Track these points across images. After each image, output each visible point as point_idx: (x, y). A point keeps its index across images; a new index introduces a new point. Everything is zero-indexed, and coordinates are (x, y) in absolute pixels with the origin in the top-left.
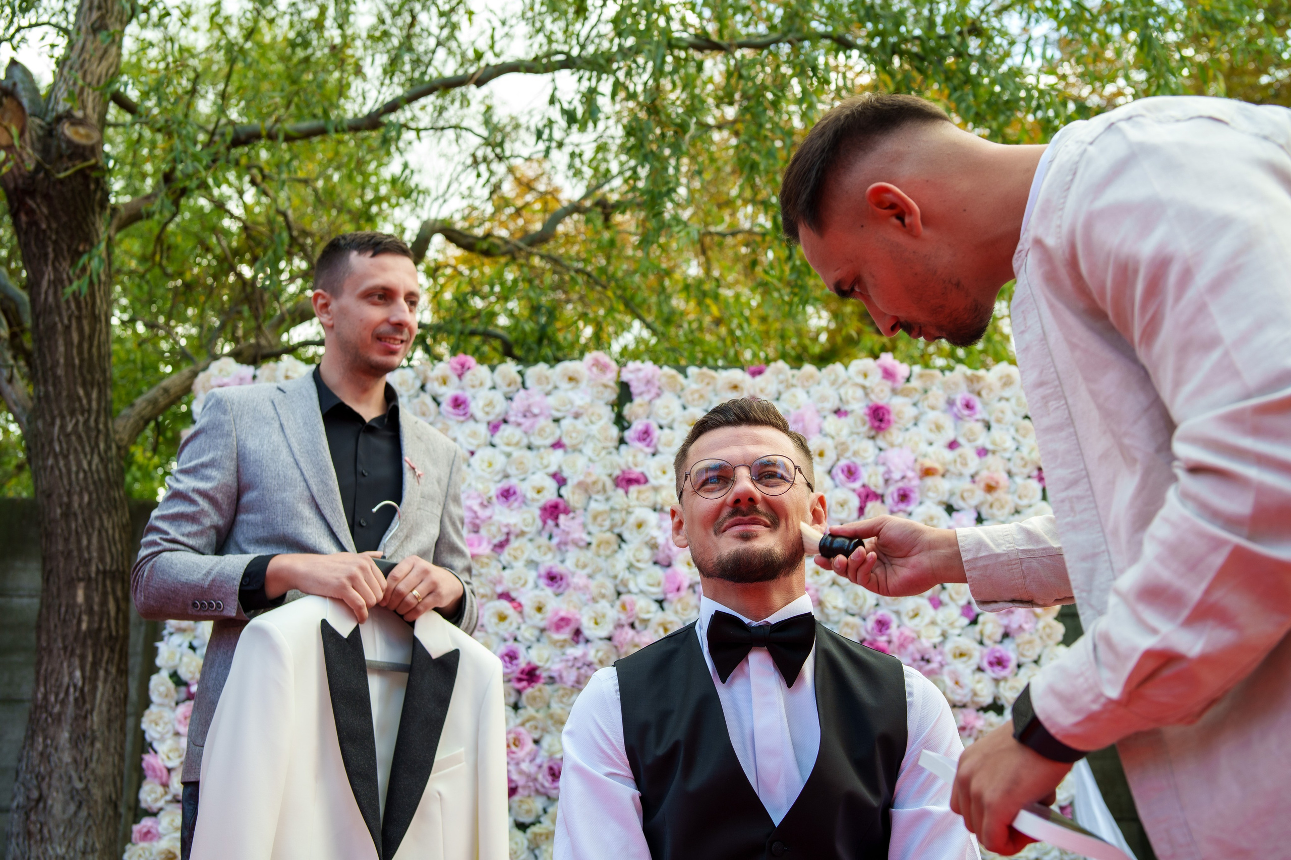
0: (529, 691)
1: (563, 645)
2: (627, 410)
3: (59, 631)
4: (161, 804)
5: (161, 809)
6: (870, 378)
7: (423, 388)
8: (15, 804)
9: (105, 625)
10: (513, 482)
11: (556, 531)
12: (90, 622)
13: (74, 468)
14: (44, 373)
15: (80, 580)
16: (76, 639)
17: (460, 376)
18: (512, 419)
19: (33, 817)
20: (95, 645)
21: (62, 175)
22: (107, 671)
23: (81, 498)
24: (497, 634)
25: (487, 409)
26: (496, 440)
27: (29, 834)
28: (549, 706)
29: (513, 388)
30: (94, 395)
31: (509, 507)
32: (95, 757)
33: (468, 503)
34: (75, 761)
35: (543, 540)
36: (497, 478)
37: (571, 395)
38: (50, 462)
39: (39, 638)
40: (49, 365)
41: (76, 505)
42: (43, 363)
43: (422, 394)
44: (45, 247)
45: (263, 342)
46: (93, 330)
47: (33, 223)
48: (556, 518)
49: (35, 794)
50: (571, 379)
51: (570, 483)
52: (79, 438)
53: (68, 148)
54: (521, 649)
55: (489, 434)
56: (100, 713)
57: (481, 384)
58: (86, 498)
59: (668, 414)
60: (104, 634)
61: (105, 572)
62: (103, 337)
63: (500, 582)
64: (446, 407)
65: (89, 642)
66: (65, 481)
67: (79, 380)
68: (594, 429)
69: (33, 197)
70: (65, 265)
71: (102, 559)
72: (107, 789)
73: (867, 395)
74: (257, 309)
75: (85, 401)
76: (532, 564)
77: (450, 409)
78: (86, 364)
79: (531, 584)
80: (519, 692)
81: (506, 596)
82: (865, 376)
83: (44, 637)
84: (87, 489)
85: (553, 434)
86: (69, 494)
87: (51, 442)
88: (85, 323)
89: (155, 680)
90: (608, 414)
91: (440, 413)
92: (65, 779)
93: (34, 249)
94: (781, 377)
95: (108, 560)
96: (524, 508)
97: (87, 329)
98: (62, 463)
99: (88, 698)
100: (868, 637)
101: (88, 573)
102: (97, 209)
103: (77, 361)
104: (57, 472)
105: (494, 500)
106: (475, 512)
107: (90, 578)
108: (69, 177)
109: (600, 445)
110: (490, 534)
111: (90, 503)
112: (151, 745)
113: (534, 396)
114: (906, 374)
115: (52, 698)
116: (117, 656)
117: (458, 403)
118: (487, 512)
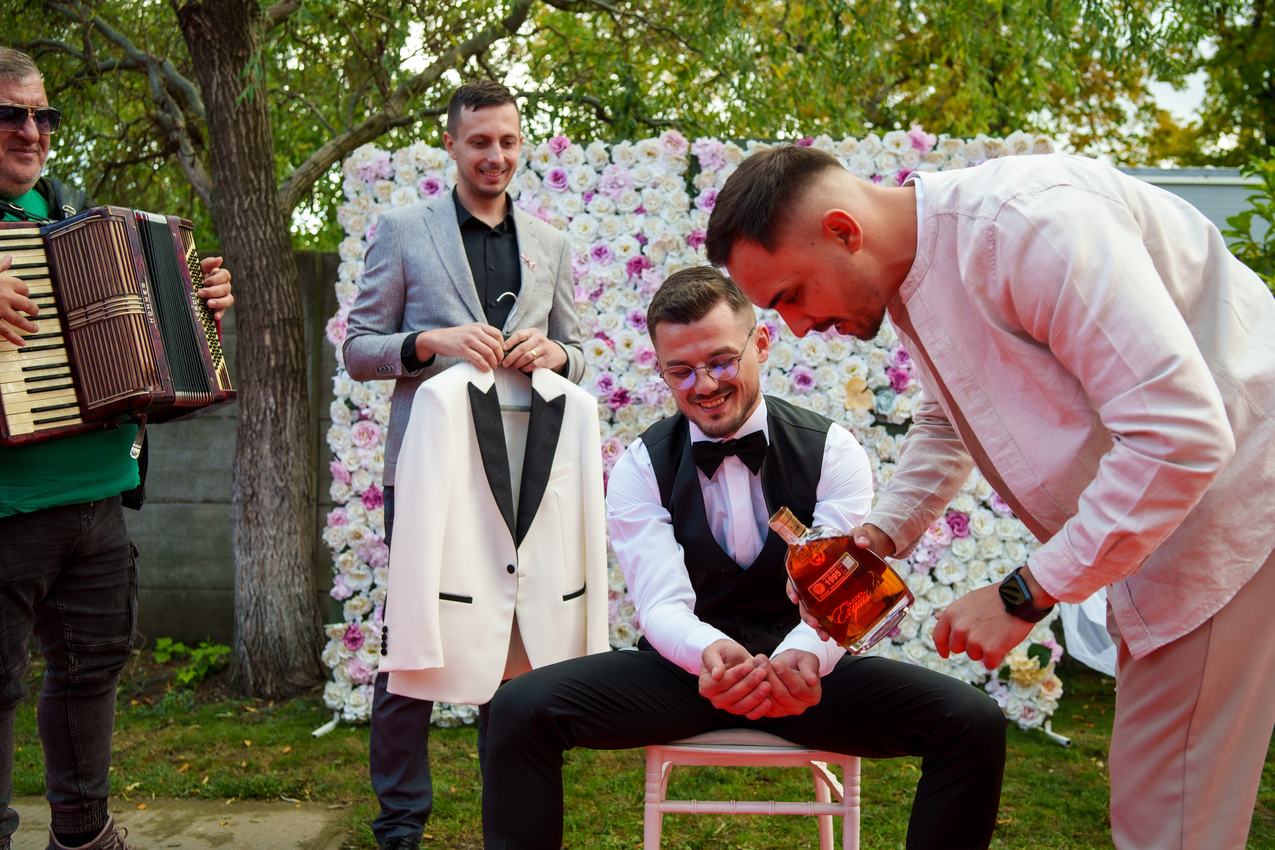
0: (621, 409)
1: (647, 373)
2: (696, 180)
3: (254, 367)
4: (347, 498)
5: (347, 502)
6: (901, 147)
7: (528, 164)
8: (235, 499)
9: (288, 361)
10: (604, 242)
11: (639, 282)
12: (277, 360)
13: (253, 238)
14: (221, 160)
15: (266, 327)
16: (267, 373)
17: (558, 154)
18: (602, 190)
19: (250, 508)
20: (282, 377)
22: (292, 397)
23: (261, 262)
24: (595, 365)
25: (581, 182)
26: (590, 207)
27: (248, 521)
28: (637, 421)
29: (602, 163)
30: (263, 177)
31: (602, 263)
32: (290, 463)
34: (276, 466)
35: (630, 290)
36: (591, 239)
37: (649, 167)
38: (234, 233)
40: (225, 154)
41: (257, 268)
42: (220, 152)
43: (528, 171)
44: (212, 55)
45: (390, 113)
46: (256, 122)
47: (200, 35)
48: (640, 272)
49: (249, 491)
50: (649, 154)
51: (650, 242)
52: (254, 212)
54: (614, 377)
55: (583, 203)
56: (291, 429)
57: (576, 160)
58: (265, 262)
60: (288, 369)
61: (284, 320)
62: (264, 128)
63: (596, 324)
64: (548, 181)
65: (278, 375)
66: (247, 249)
67: (250, 165)
68: (669, 197)
69: (198, 14)
70: (229, 69)
71: (281, 310)
72: (301, 487)
73: (898, 162)
74: (383, 84)
75: (256, 183)
76: (621, 309)
77: (551, 183)
78: (253, 151)
79: (620, 325)
80: (614, 410)
81: (601, 335)
82: (898, 145)
83: (243, 373)
84: (264, 254)
85: (635, 201)
86: (251, 259)
87: (233, 217)
88: (250, 116)
89: (334, 406)
90: (681, 184)
91: (542, 186)
92: (270, 480)
93: (203, 57)
95: (286, 310)
96: (614, 264)
97: (251, 122)
98: (243, 234)
99: (281, 418)
100: (892, 365)
101: (272, 321)
102: (250, 19)
103: (246, 150)
104: (240, 242)
105: (590, 257)
107: (273, 326)
109: (674, 210)
110: (587, 285)
111: (267, 265)
112: (335, 454)
113: (620, 170)
114: (933, 143)
115: (254, 419)
116: (299, 386)
117: (557, 177)
118: (584, 268)
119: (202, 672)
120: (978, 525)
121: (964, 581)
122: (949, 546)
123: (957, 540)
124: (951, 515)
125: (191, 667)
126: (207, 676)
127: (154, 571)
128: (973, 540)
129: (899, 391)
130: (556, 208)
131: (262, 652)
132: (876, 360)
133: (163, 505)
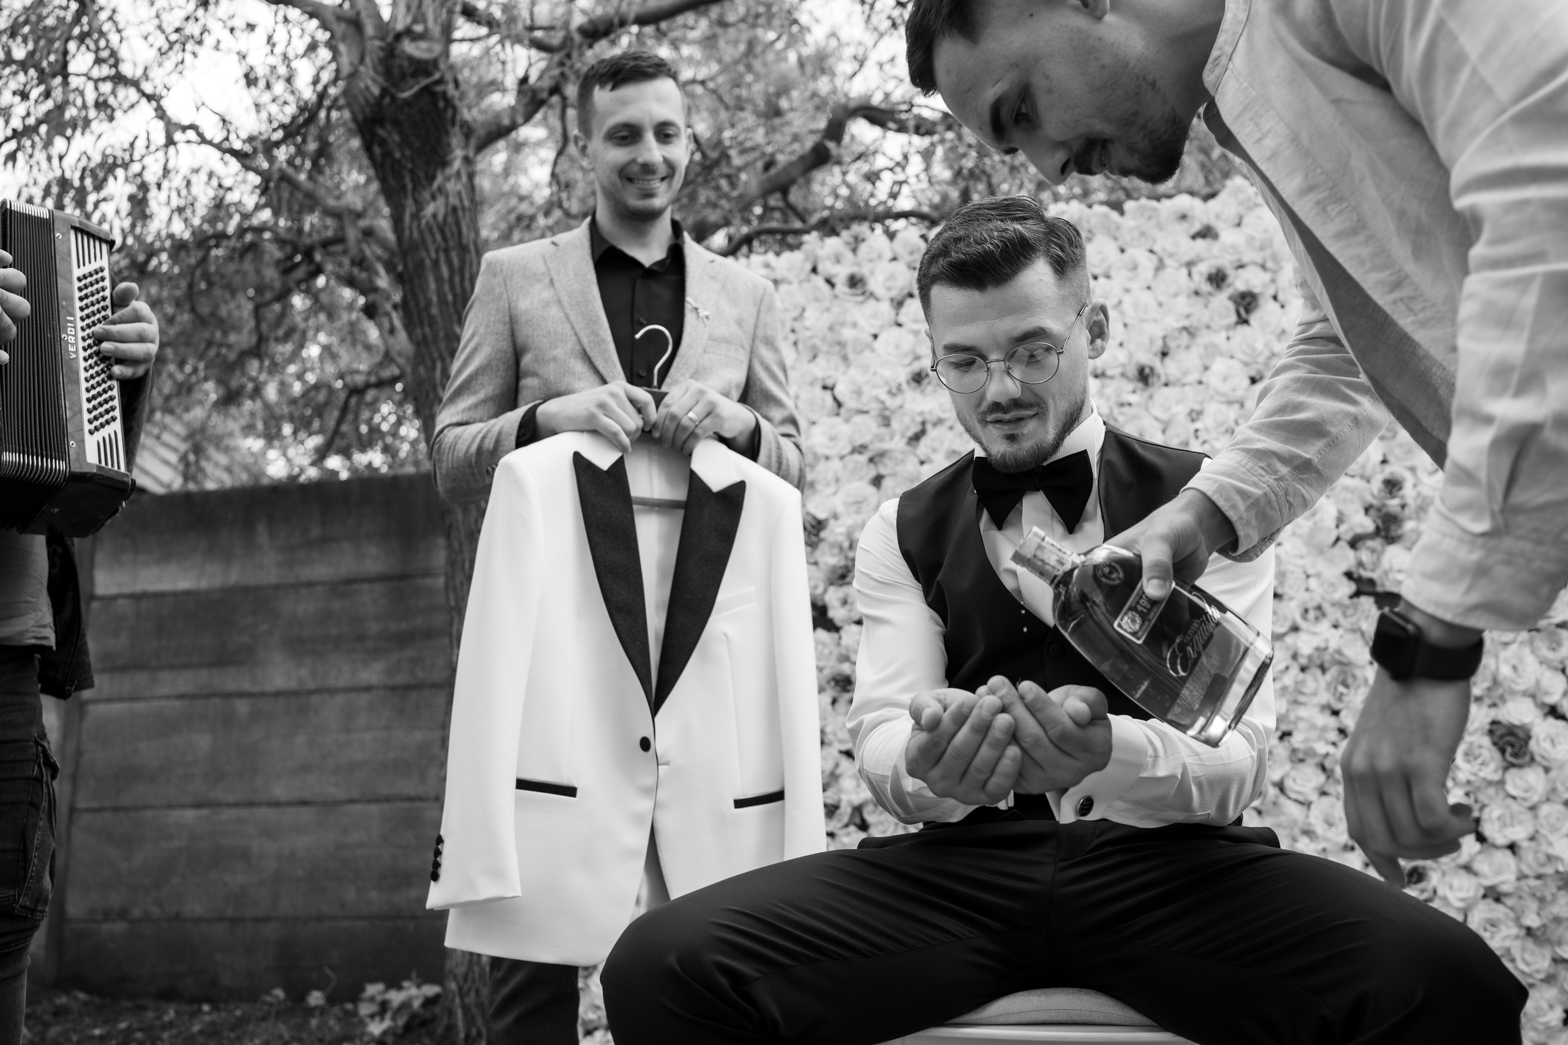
7: (814, 270)
14: (419, 315)
17: (854, 250)
21: (406, 95)
25: (888, 284)
26: (902, 319)
31: (922, 392)
33: (875, 392)
36: (907, 361)
39: (447, 598)
40: (422, 304)
42: (417, 304)
43: (813, 277)
44: (402, 178)
46: (463, 261)
47: (387, 154)
53: (410, 65)
55: (893, 313)
57: (880, 257)
59: (1103, 260)
64: (842, 287)
69: (383, 126)
70: (423, 190)
77: (846, 290)
83: (452, 596)
88: (454, 256)
91: (835, 296)
93: (393, 180)
94: (1241, 197)
97: (456, 261)
100: (1375, 502)
103: (450, 297)
105: (905, 386)
106: (883, 403)
108: (415, 96)
110: (904, 425)
117: (855, 282)
118: (898, 401)
119: (401, 1022)
120: (1546, 745)
121: (1532, 839)
122: (1501, 783)
123: (1513, 772)
124: (1499, 732)
125: (388, 1015)
126: (408, 1027)
127: (374, 895)
128: (1540, 771)
129: (1391, 540)
130: (855, 325)
131: (477, 992)
132: (1349, 496)
133: (386, 806)
